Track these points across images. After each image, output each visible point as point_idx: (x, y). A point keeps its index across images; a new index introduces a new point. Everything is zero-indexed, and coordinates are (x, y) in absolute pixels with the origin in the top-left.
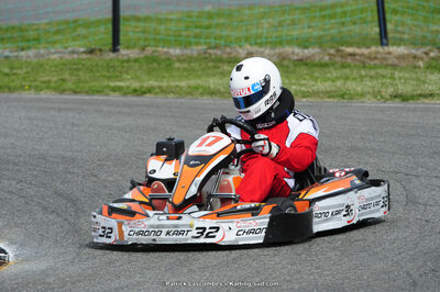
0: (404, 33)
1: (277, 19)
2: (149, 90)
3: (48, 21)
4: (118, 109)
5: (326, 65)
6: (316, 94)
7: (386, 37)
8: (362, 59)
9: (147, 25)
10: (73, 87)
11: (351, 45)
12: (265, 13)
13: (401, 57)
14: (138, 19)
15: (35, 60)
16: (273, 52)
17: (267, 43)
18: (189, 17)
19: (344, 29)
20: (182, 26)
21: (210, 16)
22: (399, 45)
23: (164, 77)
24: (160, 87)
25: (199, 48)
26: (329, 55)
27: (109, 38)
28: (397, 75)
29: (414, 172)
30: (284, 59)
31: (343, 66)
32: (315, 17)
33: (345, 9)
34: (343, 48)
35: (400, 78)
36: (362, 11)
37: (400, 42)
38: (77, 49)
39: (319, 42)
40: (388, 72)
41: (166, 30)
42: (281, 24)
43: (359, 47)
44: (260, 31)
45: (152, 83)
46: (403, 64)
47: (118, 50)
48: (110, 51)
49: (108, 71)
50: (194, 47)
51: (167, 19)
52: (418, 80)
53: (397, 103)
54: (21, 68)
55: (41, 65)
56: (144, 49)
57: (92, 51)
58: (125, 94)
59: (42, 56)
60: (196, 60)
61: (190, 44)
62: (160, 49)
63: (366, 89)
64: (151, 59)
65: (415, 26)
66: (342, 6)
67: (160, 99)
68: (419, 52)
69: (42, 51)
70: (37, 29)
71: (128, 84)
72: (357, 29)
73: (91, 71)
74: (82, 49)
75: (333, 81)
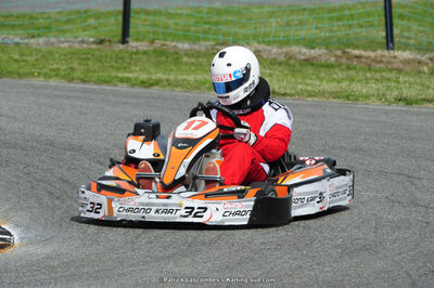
0: (409, 38)
1: (285, 19)
2: (157, 83)
3: (58, 10)
4: (125, 100)
5: (332, 66)
6: (322, 94)
7: (392, 41)
8: (368, 61)
9: (157, 18)
10: (82, 76)
11: (357, 47)
12: (273, 12)
13: (407, 62)
14: (147, 13)
15: (44, 48)
16: (280, 51)
17: (275, 42)
18: (199, 12)
19: (350, 32)
20: (191, 21)
21: (219, 12)
22: (405, 50)
23: (171, 70)
24: (167, 80)
25: (208, 43)
26: (336, 56)
27: (119, 30)
28: (401, 79)
29: (416, 175)
30: (290, 58)
31: (349, 68)
32: (323, 18)
33: (353, 12)
34: (348, 50)
35: (405, 82)
36: (369, 15)
37: (406, 47)
38: (86, 39)
39: (326, 43)
40: (392, 75)
41: (176, 24)
42: (288, 24)
43: (365, 50)
44: (267, 30)
45: (160, 75)
46: (409, 69)
47: (127, 42)
48: (119, 42)
49: (117, 62)
50: (202, 43)
51: (177, 14)
52: (423, 85)
53: (401, 107)
54: (31, 55)
55: (51, 53)
56: (152, 42)
57: (101, 42)
58: (133, 85)
59: (52, 44)
60: (204, 55)
61: (198, 39)
62: (168, 43)
63: (371, 92)
64: (160, 53)
65: (420, 32)
66: (350, 9)
67: (167, 92)
68: (424, 58)
69: (53, 39)
70: (49, 18)
71: (136, 75)
72: (363, 32)
73: (100, 61)
74: (92, 40)
75: (339, 82)
